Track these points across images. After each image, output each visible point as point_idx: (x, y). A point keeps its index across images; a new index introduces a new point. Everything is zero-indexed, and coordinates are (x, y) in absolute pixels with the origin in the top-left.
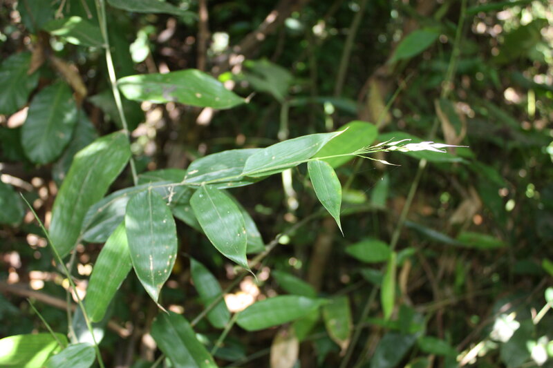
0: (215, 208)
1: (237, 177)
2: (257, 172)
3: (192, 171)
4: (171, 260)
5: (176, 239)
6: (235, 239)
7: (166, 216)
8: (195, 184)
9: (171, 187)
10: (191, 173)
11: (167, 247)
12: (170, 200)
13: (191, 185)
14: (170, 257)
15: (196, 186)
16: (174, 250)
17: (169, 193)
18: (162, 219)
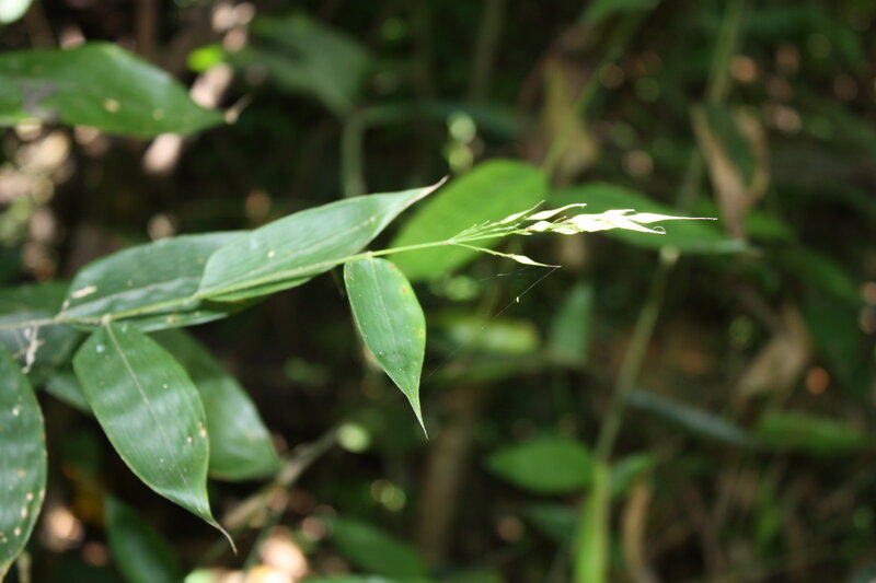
0: (134, 376)
1: (187, 302)
2: (232, 288)
3: (82, 288)
4: (30, 506)
5: (44, 453)
6: (180, 450)
7: (20, 398)
8: (88, 320)
9: (32, 329)
10: (80, 294)
11: (21, 474)
12: (30, 359)
13: (79, 323)
14: (30, 497)
15: (91, 324)
16: (38, 479)
17: (27, 344)
18: (11, 407)
